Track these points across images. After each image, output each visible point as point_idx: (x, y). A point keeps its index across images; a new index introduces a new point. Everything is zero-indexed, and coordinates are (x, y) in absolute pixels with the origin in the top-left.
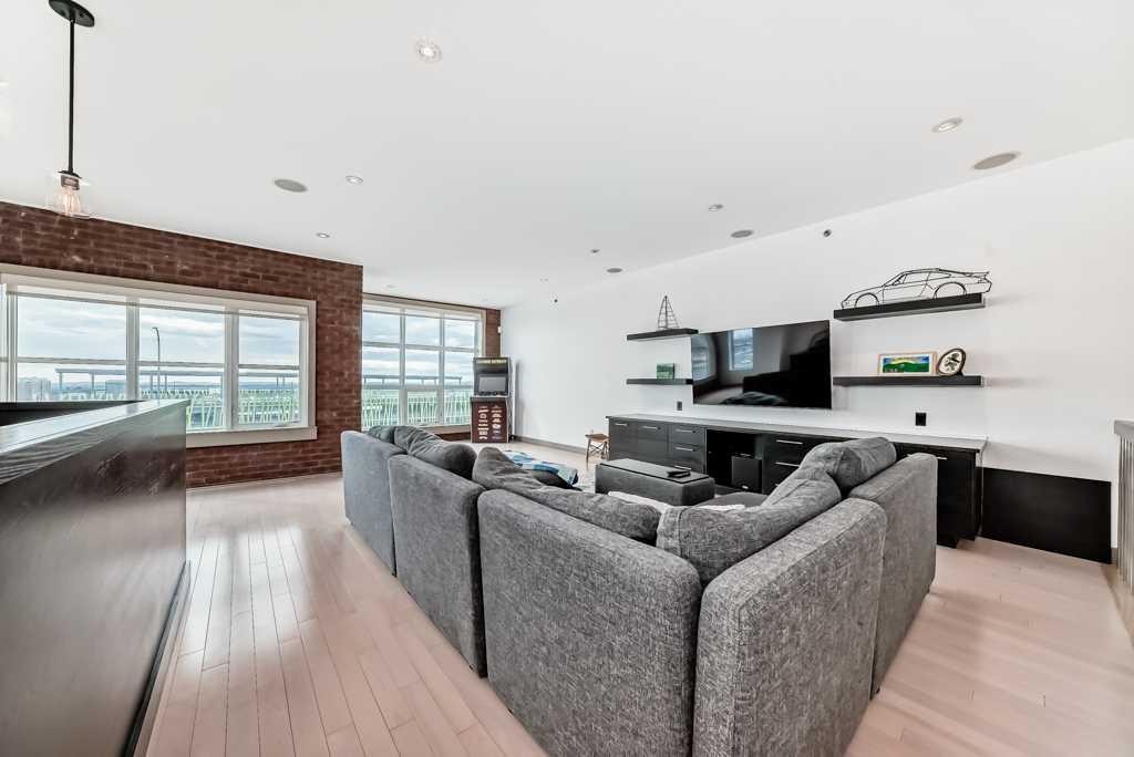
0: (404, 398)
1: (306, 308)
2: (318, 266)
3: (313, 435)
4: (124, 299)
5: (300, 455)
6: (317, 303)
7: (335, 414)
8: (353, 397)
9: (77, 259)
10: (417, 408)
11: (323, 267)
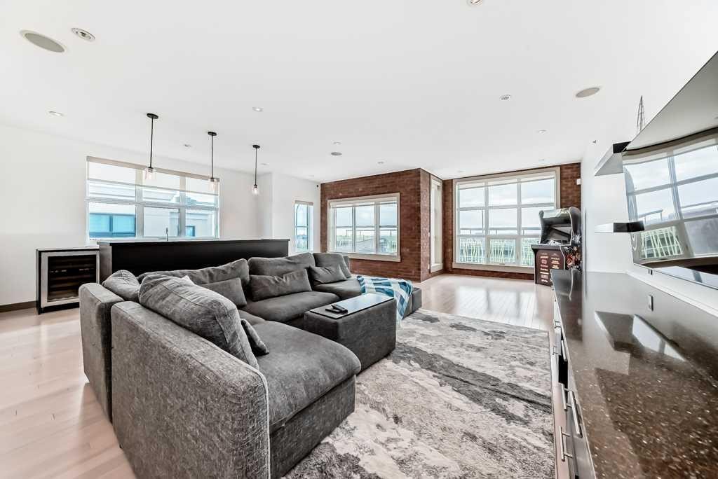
0: (488, 244)
1: (395, 198)
2: (400, 175)
3: (399, 260)
4: (351, 205)
5: (395, 269)
6: (401, 194)
7: (408, 250)
8: (417, 242)
9: (341, 194)
10: (497, 252)
11: (403, 175)
